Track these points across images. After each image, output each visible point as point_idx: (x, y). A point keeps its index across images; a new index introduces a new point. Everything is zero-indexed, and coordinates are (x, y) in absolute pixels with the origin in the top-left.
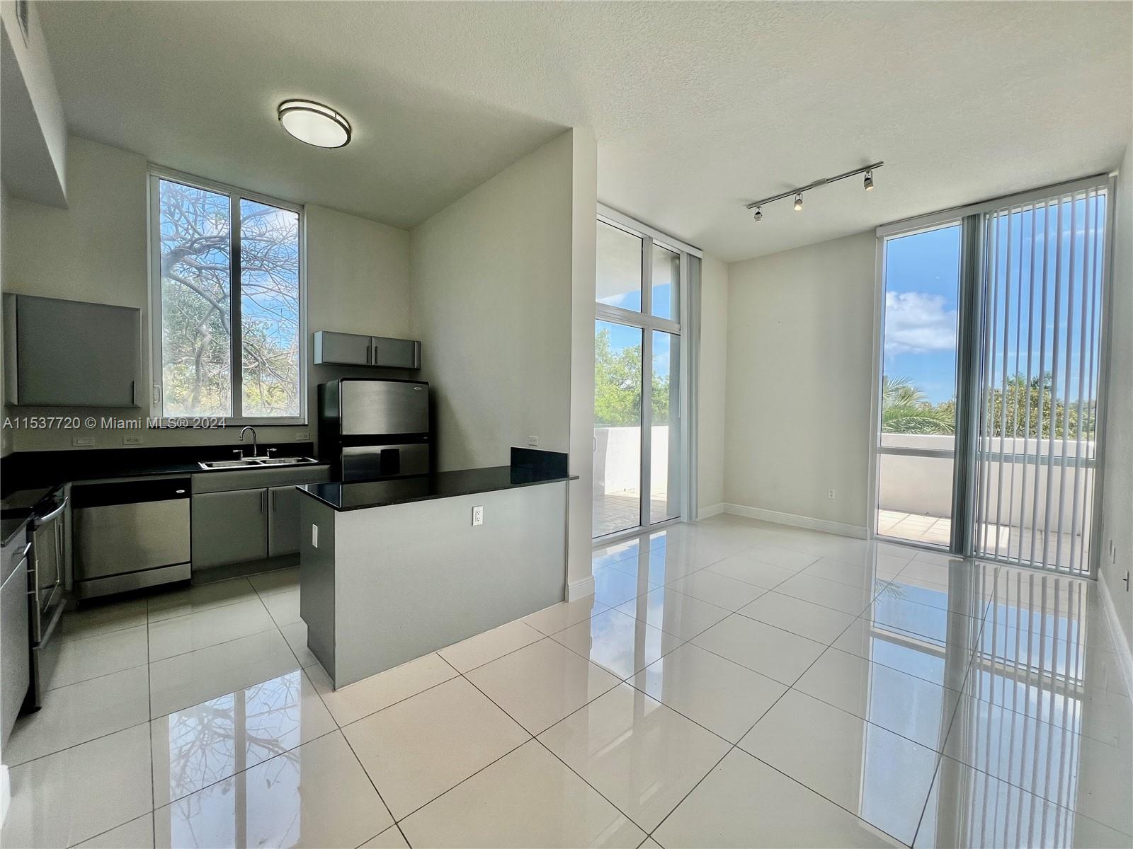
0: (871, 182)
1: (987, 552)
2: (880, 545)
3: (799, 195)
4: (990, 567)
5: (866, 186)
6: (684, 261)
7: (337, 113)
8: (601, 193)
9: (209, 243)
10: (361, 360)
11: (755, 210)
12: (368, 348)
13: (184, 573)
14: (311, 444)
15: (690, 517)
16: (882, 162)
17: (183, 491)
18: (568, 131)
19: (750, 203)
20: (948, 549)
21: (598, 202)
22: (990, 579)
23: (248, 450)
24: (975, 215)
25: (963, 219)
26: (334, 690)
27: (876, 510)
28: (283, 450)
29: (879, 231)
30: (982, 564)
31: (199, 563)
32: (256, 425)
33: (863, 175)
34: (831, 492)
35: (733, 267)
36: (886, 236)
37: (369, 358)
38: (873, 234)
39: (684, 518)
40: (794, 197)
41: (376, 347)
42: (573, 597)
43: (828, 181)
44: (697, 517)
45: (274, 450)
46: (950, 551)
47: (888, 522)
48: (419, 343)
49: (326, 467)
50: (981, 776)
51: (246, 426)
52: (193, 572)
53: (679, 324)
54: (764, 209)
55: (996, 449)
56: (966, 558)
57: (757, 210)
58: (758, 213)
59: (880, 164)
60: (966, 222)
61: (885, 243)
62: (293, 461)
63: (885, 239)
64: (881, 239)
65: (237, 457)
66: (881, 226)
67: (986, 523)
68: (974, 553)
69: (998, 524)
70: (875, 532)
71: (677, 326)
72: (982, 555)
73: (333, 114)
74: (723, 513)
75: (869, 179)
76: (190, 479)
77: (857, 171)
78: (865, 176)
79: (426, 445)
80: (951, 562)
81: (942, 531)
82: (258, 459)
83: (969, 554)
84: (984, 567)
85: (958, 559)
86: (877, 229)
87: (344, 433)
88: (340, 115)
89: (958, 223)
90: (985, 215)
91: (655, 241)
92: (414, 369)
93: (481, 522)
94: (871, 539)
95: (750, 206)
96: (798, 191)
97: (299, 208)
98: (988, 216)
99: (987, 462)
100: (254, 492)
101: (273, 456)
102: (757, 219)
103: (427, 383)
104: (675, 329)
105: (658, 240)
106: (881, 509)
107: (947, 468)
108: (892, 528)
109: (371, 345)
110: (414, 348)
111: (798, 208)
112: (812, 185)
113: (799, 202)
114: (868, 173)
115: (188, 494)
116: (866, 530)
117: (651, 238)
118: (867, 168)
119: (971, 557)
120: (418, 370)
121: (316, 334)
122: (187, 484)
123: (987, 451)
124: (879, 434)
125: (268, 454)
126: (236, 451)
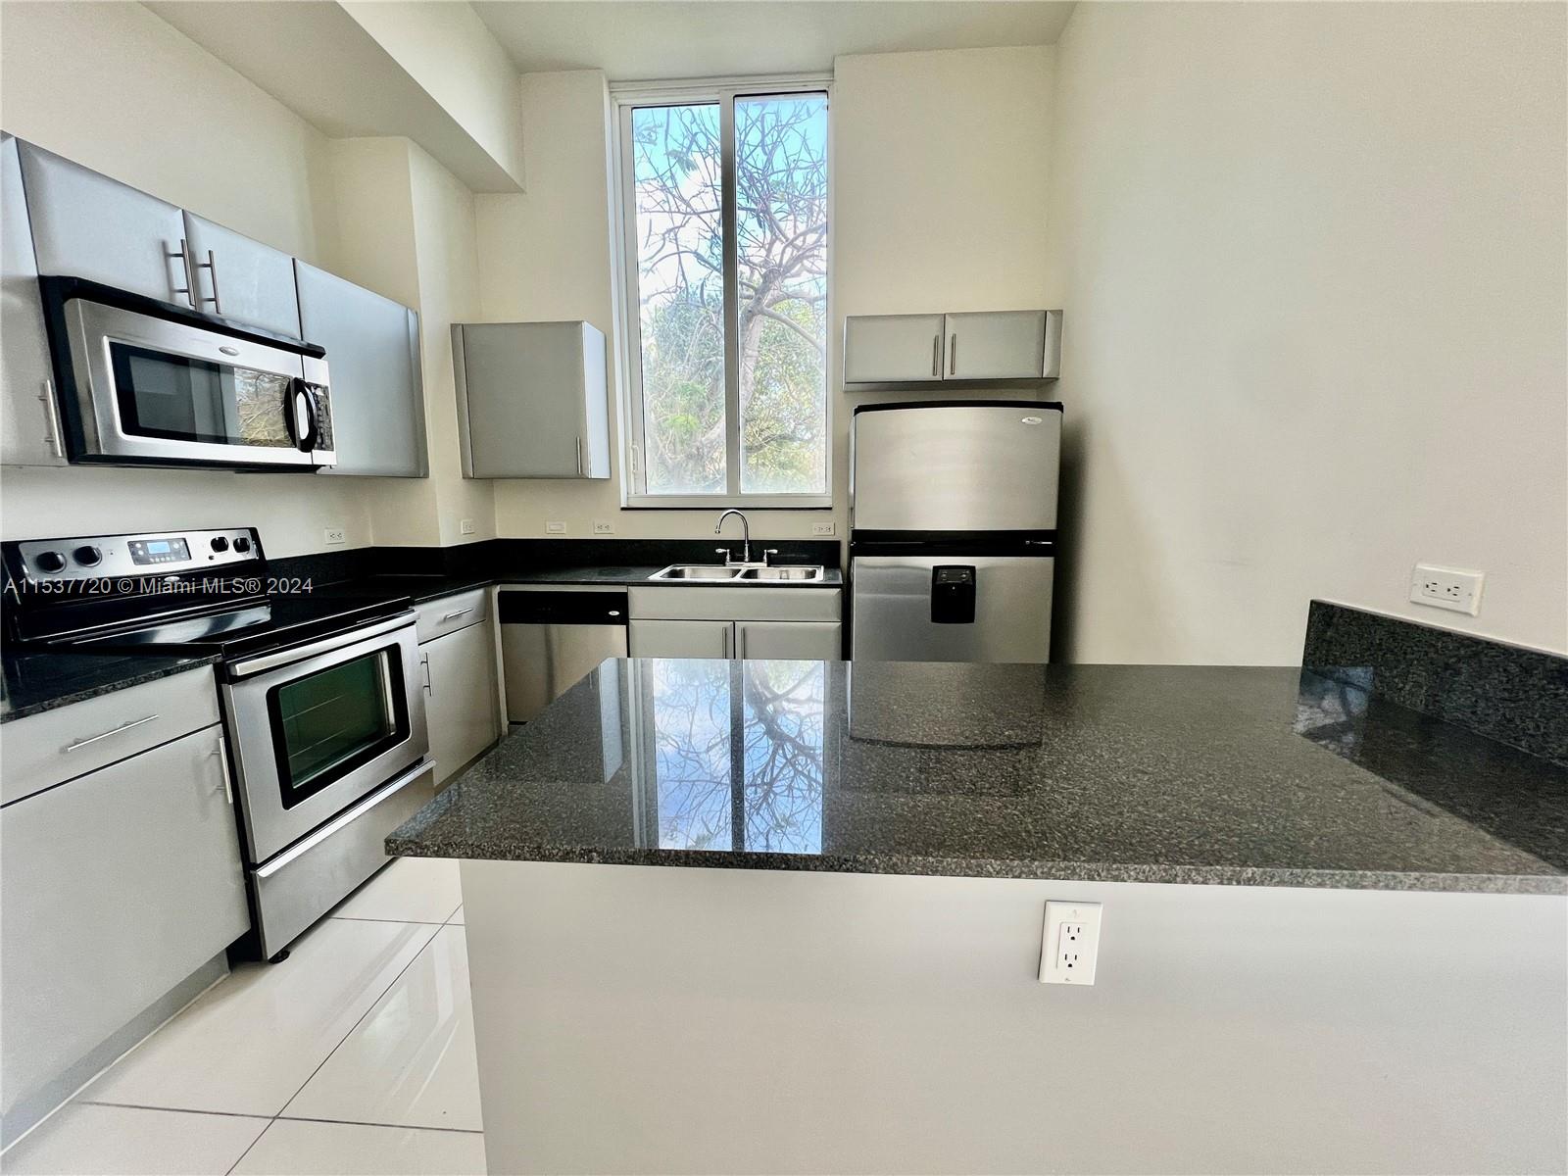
10: (919, 370)
12: (936, 339)
14: (837, 544)
23: (737, 550)
28: (788, 553)
37: (937, 366)
41: (954, 338)
45: (775, 551)
48: (1058, 314)
65: (720, 561)
76: (626, 595)
79: (1047, 563)
82: (754, 568)
87: (857, 526)
92: (1043, 378)
101: (773, 562)
103: (1059, 406)
109: (944, 334)
110: (1045, 326)
115: (624, 619)
120: (1053, 379)
122: (621, 601)
125: (765, 558)
126: (720, 551)
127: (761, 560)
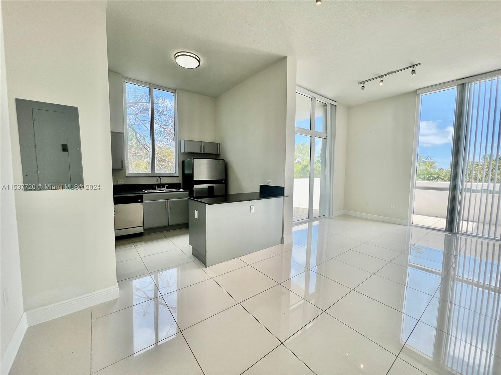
0: (415, 72)
1: (462, 231)
2: (414, 228)
3: (382, 78)
4: (464, 238)
5: (412, 74)
6: (329, 107)
7: (196, 56)
8: (298, 82)
9: (131, 105)
10: (198, 151)
11: (362, 85)
12: (201, 146)
13: (141, 230)
14: (180, 184)
15: (330, 215)
16: (420, 63)
17: (140, 200)
18: (285, 58)
19: (359, 82)
20: (445, 230)
21: (297, 85)
22: (463, 242)
23: (159, 186)
24: (463, 84)
25: (458, 85)
26: (206, 267)
27: (412, 215)
28: (171, 186)
29: (418, 92)
30: (460, 236)
31: (146, 226)
32: (161, 176)
33: (411, 69)
34: (392, 205)
35: (349, 108)
36: (421, 94)
37: (201, 150)
38: (415, 93)
39: (327, 215)
40: (380, 79)
41: (204, 146)
42: (285, 242)
43: (395, 72)
44: (332, 216)
45: (167, 186)
46: (446, 231)
47: (417, 220)
48: (220, 144)
49: (188, 192)
50: (457, 307)
51: (158, 177)
52: (144, 230)
53: (326, 134)
54: (366, 84)
55: (469, 187)
56: (453, 233)
57: (363, 85)
58: (363, 86)
59: (419, 64)
60: (459, 86)
61: (421, 96)
62: (174, 190)
63: (421, 95)
64: (419, 95)
65: (155, 188)
66: (419, 89)
67: (462, 220)
68: (457, 232)
69: (468, 221)
70: (412, 223)
71: (326, 135)
72: (460, 232)
73: (195, 56)
74: (344, 214)
75: (414, 70)
76: (143, 196)
77: (409, 67)
78: (412, 69)
79: (224, 185)
80: (445, 235)
81: (442, 223)
82: (163, 189)
83: (454, 232)
84: (461, 238)
85: (449, 234)
86: (418, 91)
87: (195, 179)
88: (197, 56)
89: (456, 87)
90: (468, 83)
91: (316, 99)
92: (218, 154)
93: (253, 212)
94: (410, 226)
95: (360, 83)
96: (381, 76)
97: (174, 91)
98: (470, 84)
99: (464, 193)
100: (163, 201)
101: (167, 188)
102: (363, 89)
103: (224, 160)
104: (325, 136)
105: (318, 98)
106: (415, 214)
107: (446, 195)
108: (420, 221)
109: (202, 145)
110: (217, 146)
111: (381, 84)
112: (388, 74)
113: (382, 81)
114: (413, 68)
115: (142, 201)
116: (408, 222)
117: (315, 98)
118: (413, 66)
119: (455, 233)
120: (219, 154)
121: (181, 141)
122: (141, 197)
123: (465, 188)
124: (415, 181)
125: (165, 187)
126: (154, 186)
127: (165, 188)
